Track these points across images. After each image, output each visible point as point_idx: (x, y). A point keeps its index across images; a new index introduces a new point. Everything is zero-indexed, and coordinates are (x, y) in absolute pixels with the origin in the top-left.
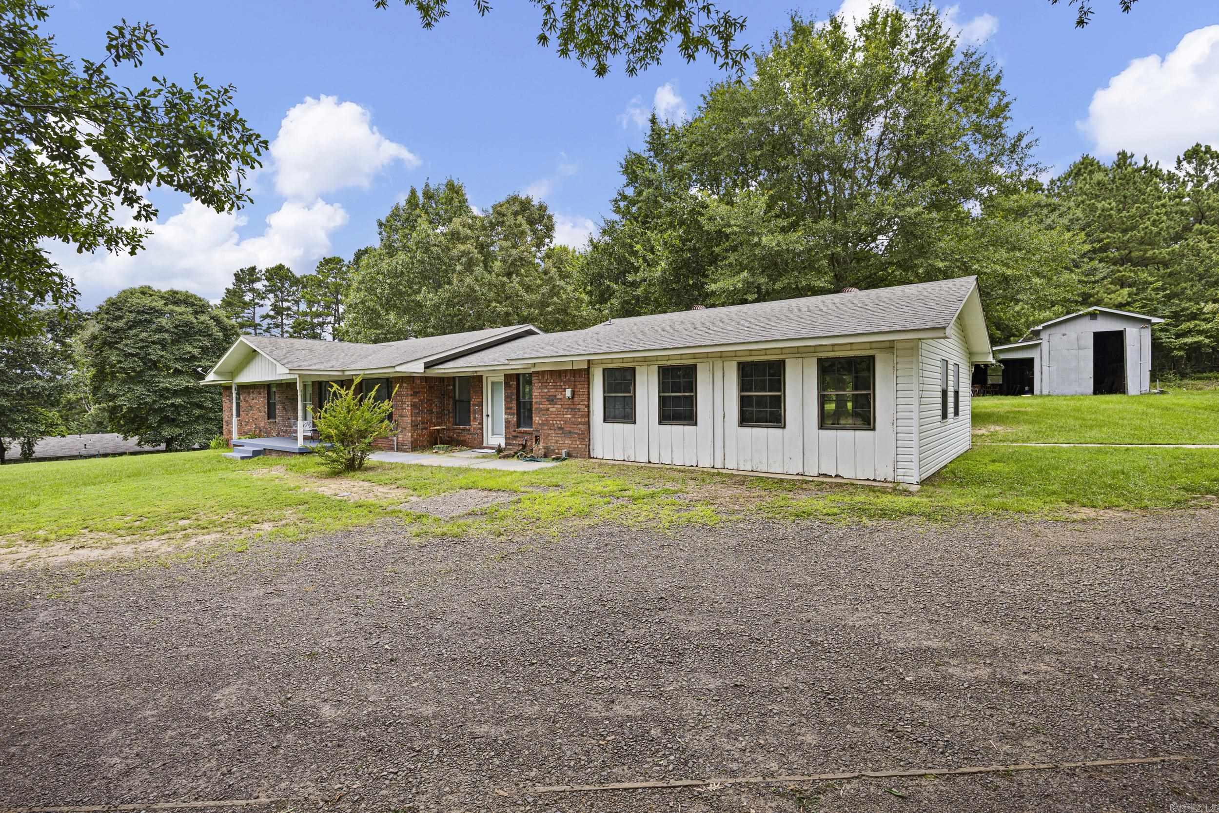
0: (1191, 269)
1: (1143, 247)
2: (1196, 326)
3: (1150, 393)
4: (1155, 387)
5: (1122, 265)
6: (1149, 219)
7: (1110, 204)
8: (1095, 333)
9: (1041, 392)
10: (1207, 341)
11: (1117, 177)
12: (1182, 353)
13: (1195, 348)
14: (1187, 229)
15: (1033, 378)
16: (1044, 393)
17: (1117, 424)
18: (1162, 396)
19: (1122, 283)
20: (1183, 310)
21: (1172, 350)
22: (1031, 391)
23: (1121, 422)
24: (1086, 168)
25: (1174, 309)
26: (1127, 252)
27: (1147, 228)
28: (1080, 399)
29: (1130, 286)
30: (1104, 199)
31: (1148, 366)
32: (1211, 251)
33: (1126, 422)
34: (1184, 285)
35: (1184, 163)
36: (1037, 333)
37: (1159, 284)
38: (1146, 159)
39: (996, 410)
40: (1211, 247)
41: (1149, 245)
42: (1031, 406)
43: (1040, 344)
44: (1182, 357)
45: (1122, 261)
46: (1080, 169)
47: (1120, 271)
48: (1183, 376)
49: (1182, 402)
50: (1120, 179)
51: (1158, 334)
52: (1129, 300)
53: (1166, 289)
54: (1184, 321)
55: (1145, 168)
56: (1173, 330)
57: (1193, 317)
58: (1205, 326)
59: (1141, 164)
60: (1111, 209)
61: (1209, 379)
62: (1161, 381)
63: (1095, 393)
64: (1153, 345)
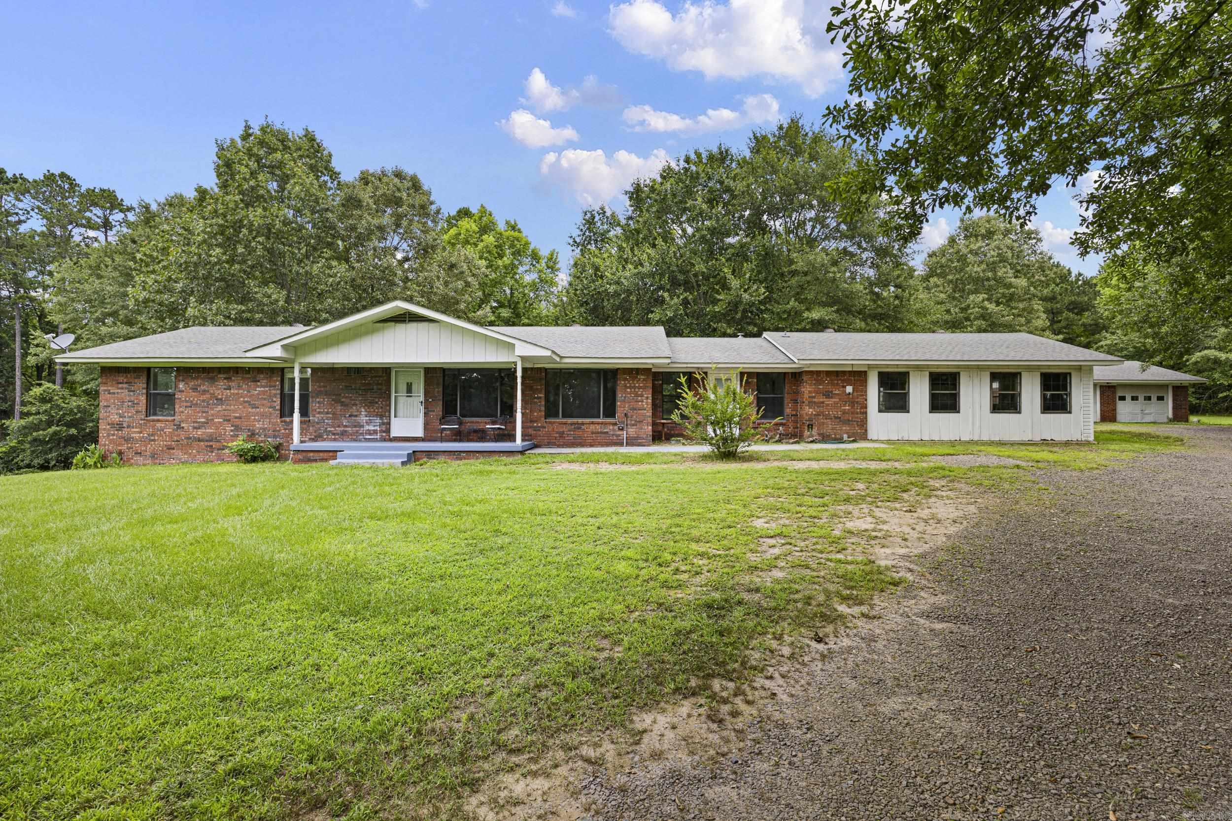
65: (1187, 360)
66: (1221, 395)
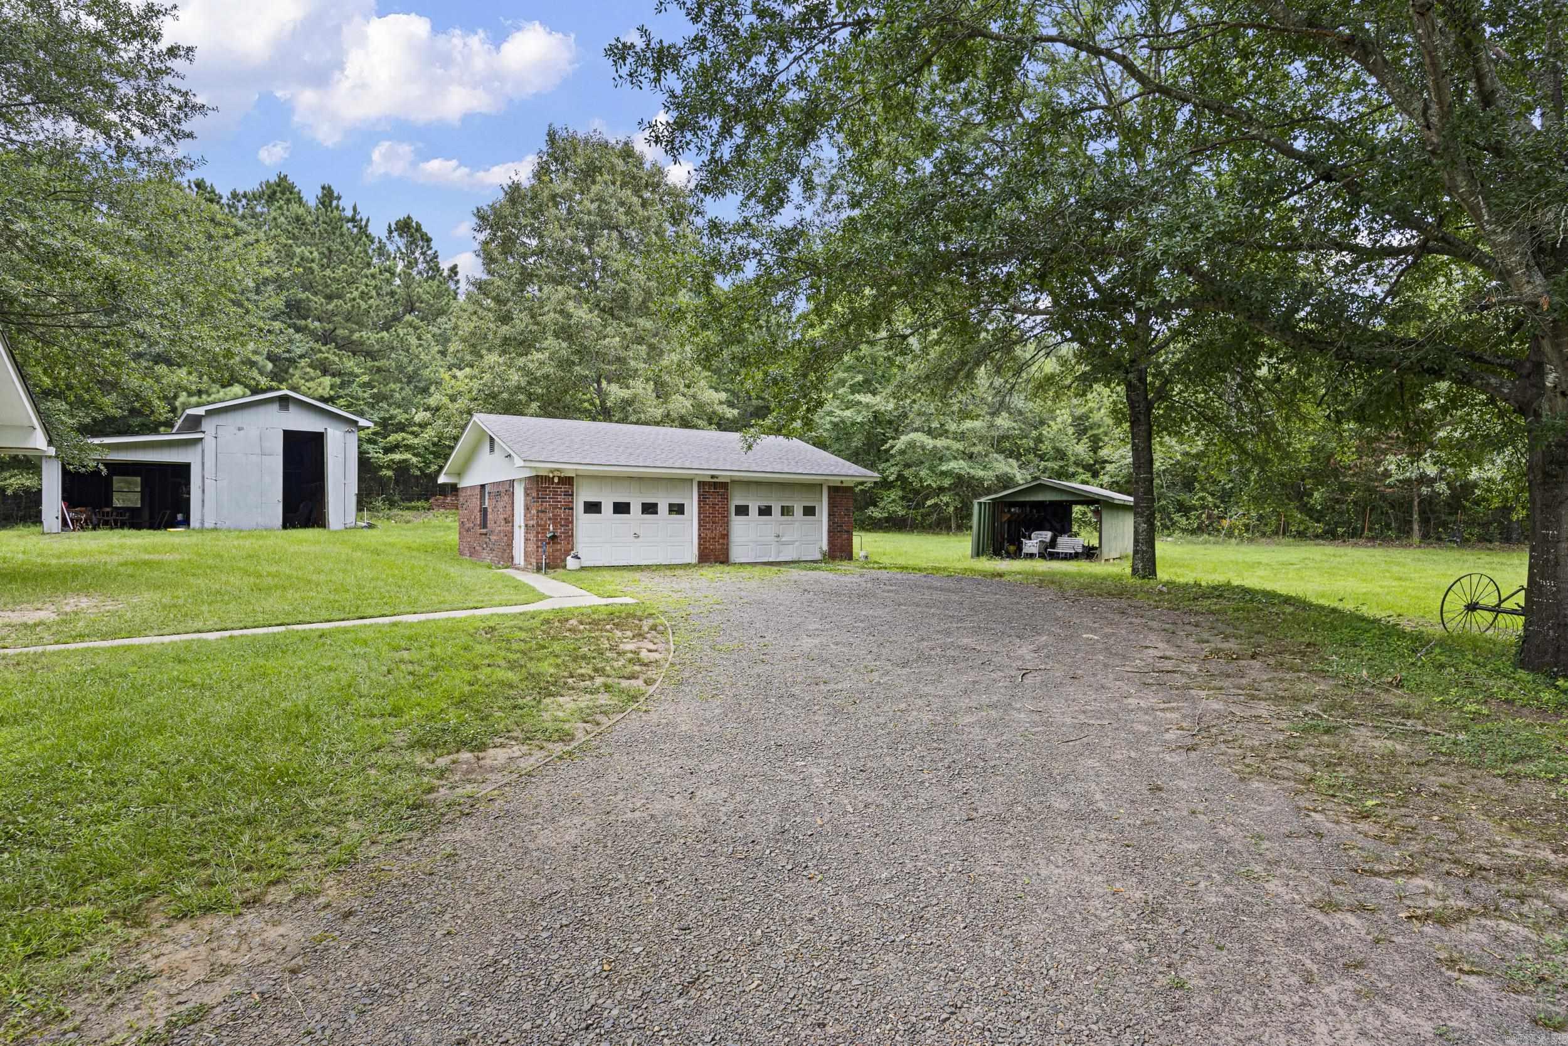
0: (401, 368)
1: (349, 325)
2: (404, 439)
3: (355, 527)
4: (362, 519)
5: (325, 344)
6: (357, 288)
7: (311, 253)
8: (285, 432)
9: (202, 523)
10: (414, 460)
11: (321, 219)
12: (390, 473)
13: (402, 468)
14: (396, 318)
15: (188, 500)
16: (206, 525)
17: (309, 582)
18: (370, 532)
19: (325, 369)
20: (392, 417)
21: (381, 467)
22: (186, 522)
23: (315, 577)
24: (283, 193)
25: (382, 414)
26: (331, 326)
27: (354, 299)
28: (262, 537)
29: (333, 375)
30: (305, 244)
31: (354, 488)
32: (420, 349)
33: (322, 577)
34: (392, 386)
35: (395, 234)
36: (194, 423)
37: (366, 378)
38: (355, 209)
39: (105, 558)
40: (421, 345)
41: (357, 324)
42: (173, 549)
43: (201, 439)
44: (390, 477)
45: (326, 338)
46: (275, 193)
47: (320, 351)
48: (392, 504)
49: (391, 540)
50: (324, 222)
51: (366, 446)
52: (332, 393)
53: (373, 387)
54: (393, 432)
55: (353, 220)
56: (382, 442)
57: (401, 427)
58: (412, 441)
59: (349, 213)
60: (313, 261)
61: (416, 508)
62: (368, 510)
63: (285, 527)
64: (360, 459)
65: (892, 447)
66: (929, 503)
